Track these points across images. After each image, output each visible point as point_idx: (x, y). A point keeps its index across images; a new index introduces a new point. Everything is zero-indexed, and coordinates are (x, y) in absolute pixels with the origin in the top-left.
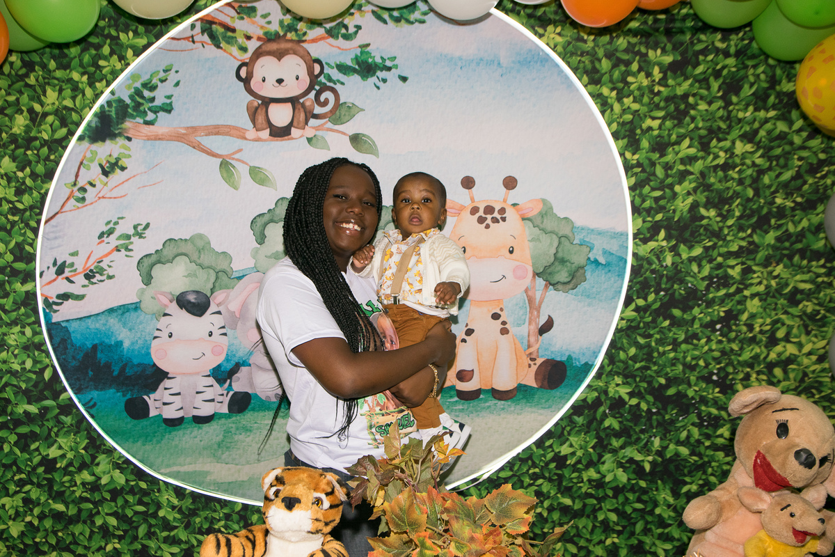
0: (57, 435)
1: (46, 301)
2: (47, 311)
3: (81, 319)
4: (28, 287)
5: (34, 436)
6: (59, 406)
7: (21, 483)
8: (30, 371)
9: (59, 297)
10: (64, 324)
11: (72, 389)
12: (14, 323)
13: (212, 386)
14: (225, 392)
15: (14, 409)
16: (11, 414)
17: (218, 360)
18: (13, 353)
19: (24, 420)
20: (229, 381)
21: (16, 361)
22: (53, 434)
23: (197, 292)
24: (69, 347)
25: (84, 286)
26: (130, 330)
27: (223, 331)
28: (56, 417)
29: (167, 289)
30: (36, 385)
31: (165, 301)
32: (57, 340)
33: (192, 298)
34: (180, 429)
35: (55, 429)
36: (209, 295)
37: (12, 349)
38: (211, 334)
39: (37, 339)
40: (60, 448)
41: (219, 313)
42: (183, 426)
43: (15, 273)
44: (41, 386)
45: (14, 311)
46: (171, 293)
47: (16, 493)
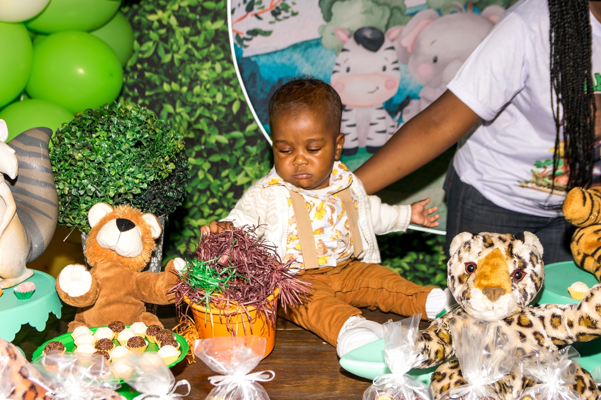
0: (244, 164)
1: (237, 37)
2: (239, 46)
3: (268, 54)
4: (219, 24)
5: (224, 165)
6: (246, 137)
7: (214, 207)
8: (220, 104)
9: (249, 33)
10: (253, 59)
11: (260, 120)
12: (206, 59)
13: (384, 118)
14: (396, 124)
15: (208, 139)
16: (205, 143)
17: (390, 93)
18: (205, 87)
19: (216, 149)
20: (399, 114)
21: (208, 95)
22: (240, 163)
23: (373, 29)
24: (258, 80)
25: (271, 23)
26: (312, 64)
27: (396, 66)
28: (243, 147)
29: (346, 25)
30: (225, 117)
31: (343, 36)
32: (247, 74)
33: (368, 34)
34: (354, 158)
35: (243, 159)
36: (383, 30)
37: (204, 84)
38: (384, 69)
39: (226, 75)
40: (247, 175)
41: (392, 48)
42: (358, 155)
43: (205, 12)
44: (230, 118)
45: (205, 48)
46: (349, 30)
47: (210, 215)
